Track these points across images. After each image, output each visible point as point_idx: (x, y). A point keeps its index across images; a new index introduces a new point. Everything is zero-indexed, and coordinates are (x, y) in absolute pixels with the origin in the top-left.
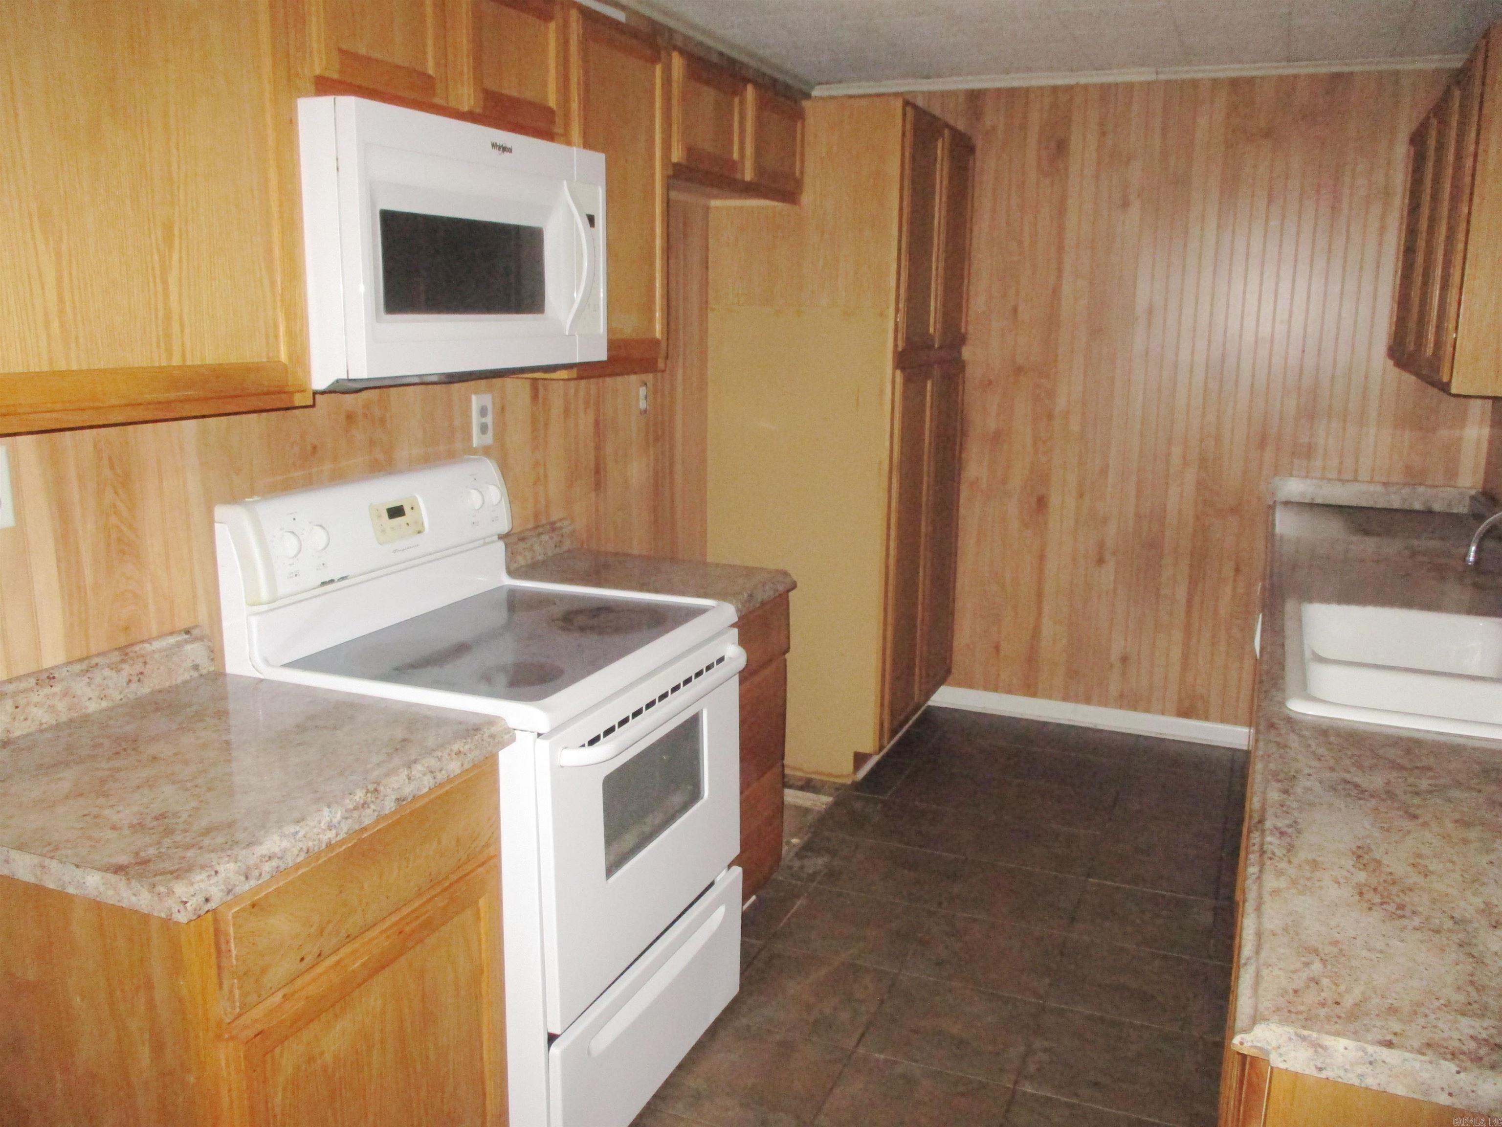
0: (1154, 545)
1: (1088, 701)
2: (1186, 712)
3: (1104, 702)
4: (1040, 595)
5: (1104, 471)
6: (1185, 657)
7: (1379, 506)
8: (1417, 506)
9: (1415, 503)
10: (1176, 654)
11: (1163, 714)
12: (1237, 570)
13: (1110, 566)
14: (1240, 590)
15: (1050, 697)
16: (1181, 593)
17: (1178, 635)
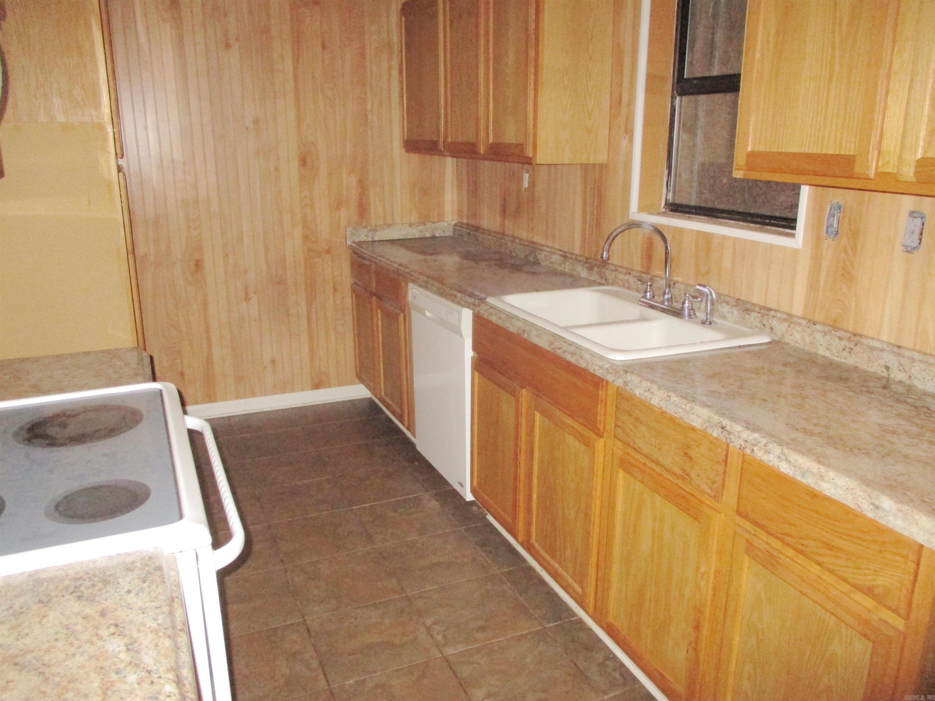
0: (281, 282)
1: (253, 394)
2: (317, 386)
3: (264, 394)
4: (208, 330)
5: (241, 238)
6: (312, 350)
7: (409, 237)
8: (428, 235)
9: (427, 233)
10: (305, 349)
11: (303, 390)
12: (335, 289)
13: (254, 300)
14: (338, 302)
15: (226, 399)
16: (303, 309)
17: (305, 338)
